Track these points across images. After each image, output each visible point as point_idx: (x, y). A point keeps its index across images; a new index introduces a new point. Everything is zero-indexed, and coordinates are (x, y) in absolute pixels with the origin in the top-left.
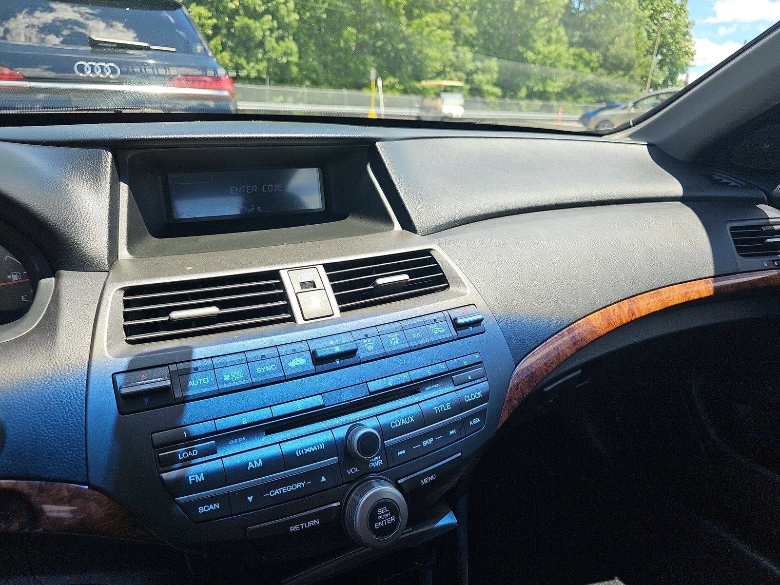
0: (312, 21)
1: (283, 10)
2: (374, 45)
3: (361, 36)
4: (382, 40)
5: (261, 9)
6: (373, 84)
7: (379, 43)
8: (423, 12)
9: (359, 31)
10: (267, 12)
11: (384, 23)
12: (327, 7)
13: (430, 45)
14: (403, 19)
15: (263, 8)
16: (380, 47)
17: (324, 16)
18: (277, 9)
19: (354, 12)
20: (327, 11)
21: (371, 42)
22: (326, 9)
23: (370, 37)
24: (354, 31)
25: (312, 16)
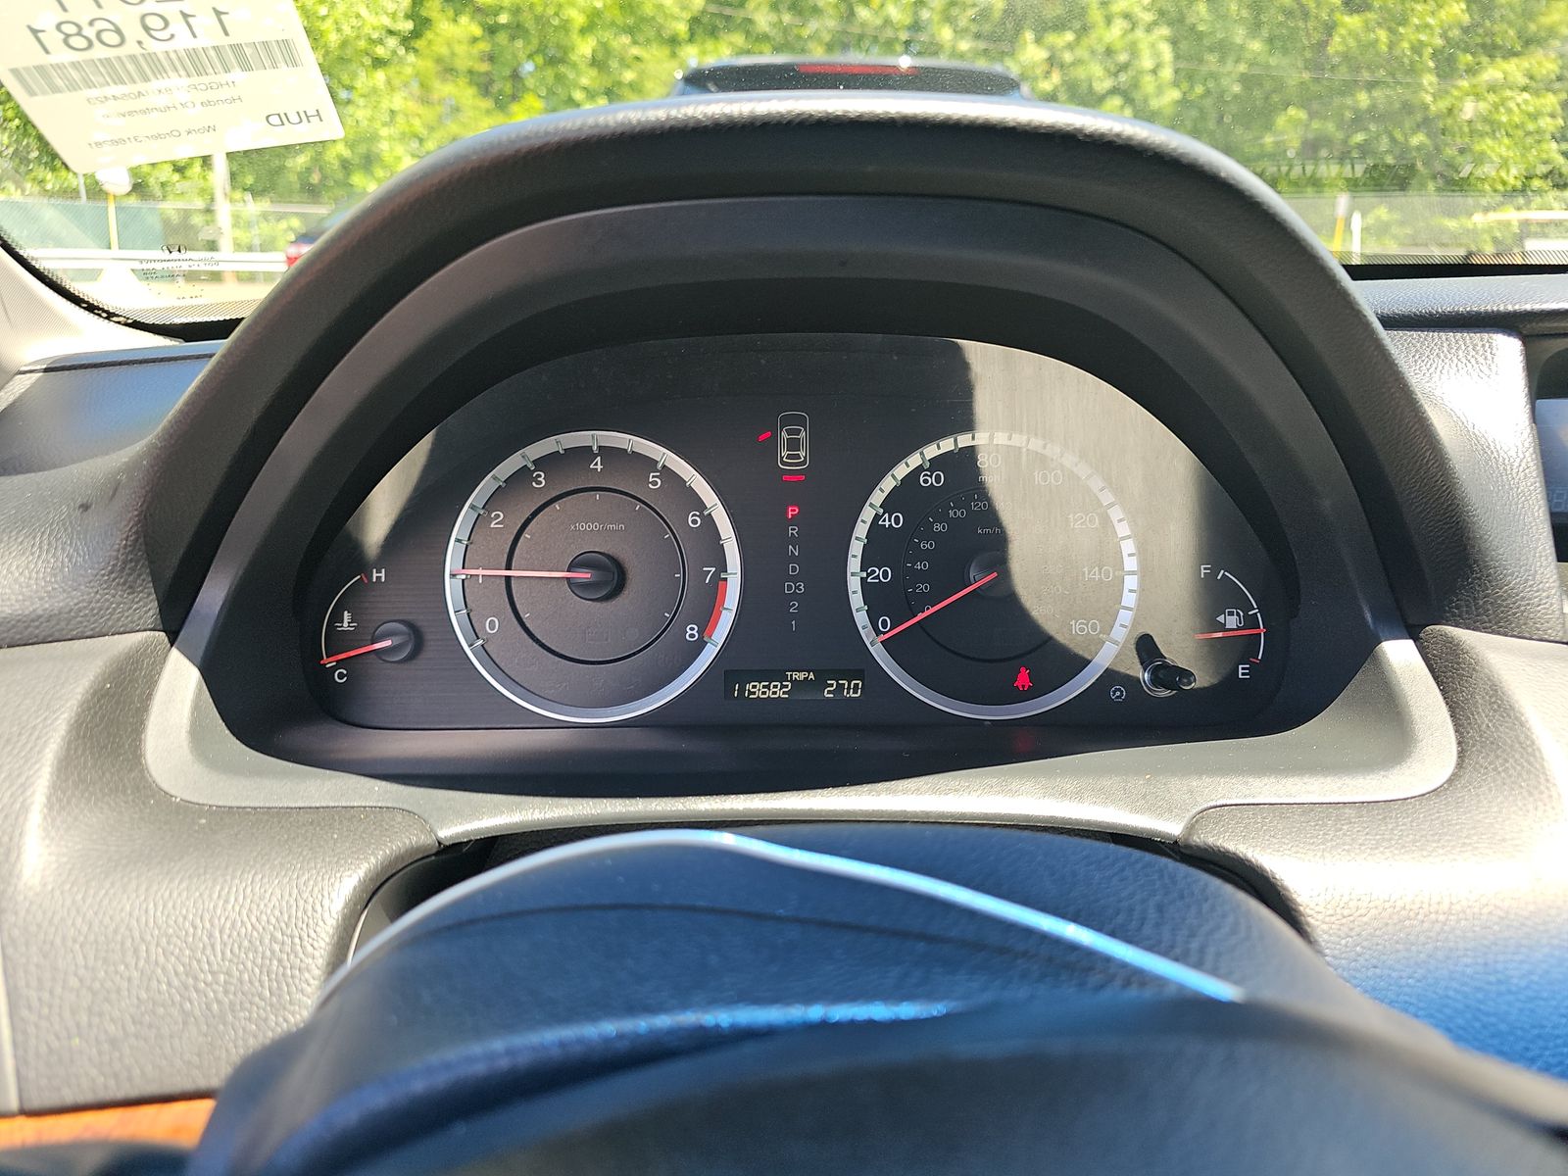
0: (1208, 102)
1: (1148, 84)
2: (1345, 142)
3: (1316, 125)
4: (1366, 129)
5: (1103, 85)
6: (1340, 226)
7: (1359, 138)
8: (1485, 60)
9: (1312, 115)
10: (1114, 91)
11: (1376, 93)
12: (1245, 71)
13: (1493, 134)
14: (1429, 80)
15: (1108, 84)
16: (1359, 146)
17: (1237, 88)
18: (1135, 84)
19: (1306, 76)
20: (1244, 79)
21: (1340, 135)
22: (1242, 74)
23: (1340, 126)
24: (1303, 115)
25: (1208, 92)
